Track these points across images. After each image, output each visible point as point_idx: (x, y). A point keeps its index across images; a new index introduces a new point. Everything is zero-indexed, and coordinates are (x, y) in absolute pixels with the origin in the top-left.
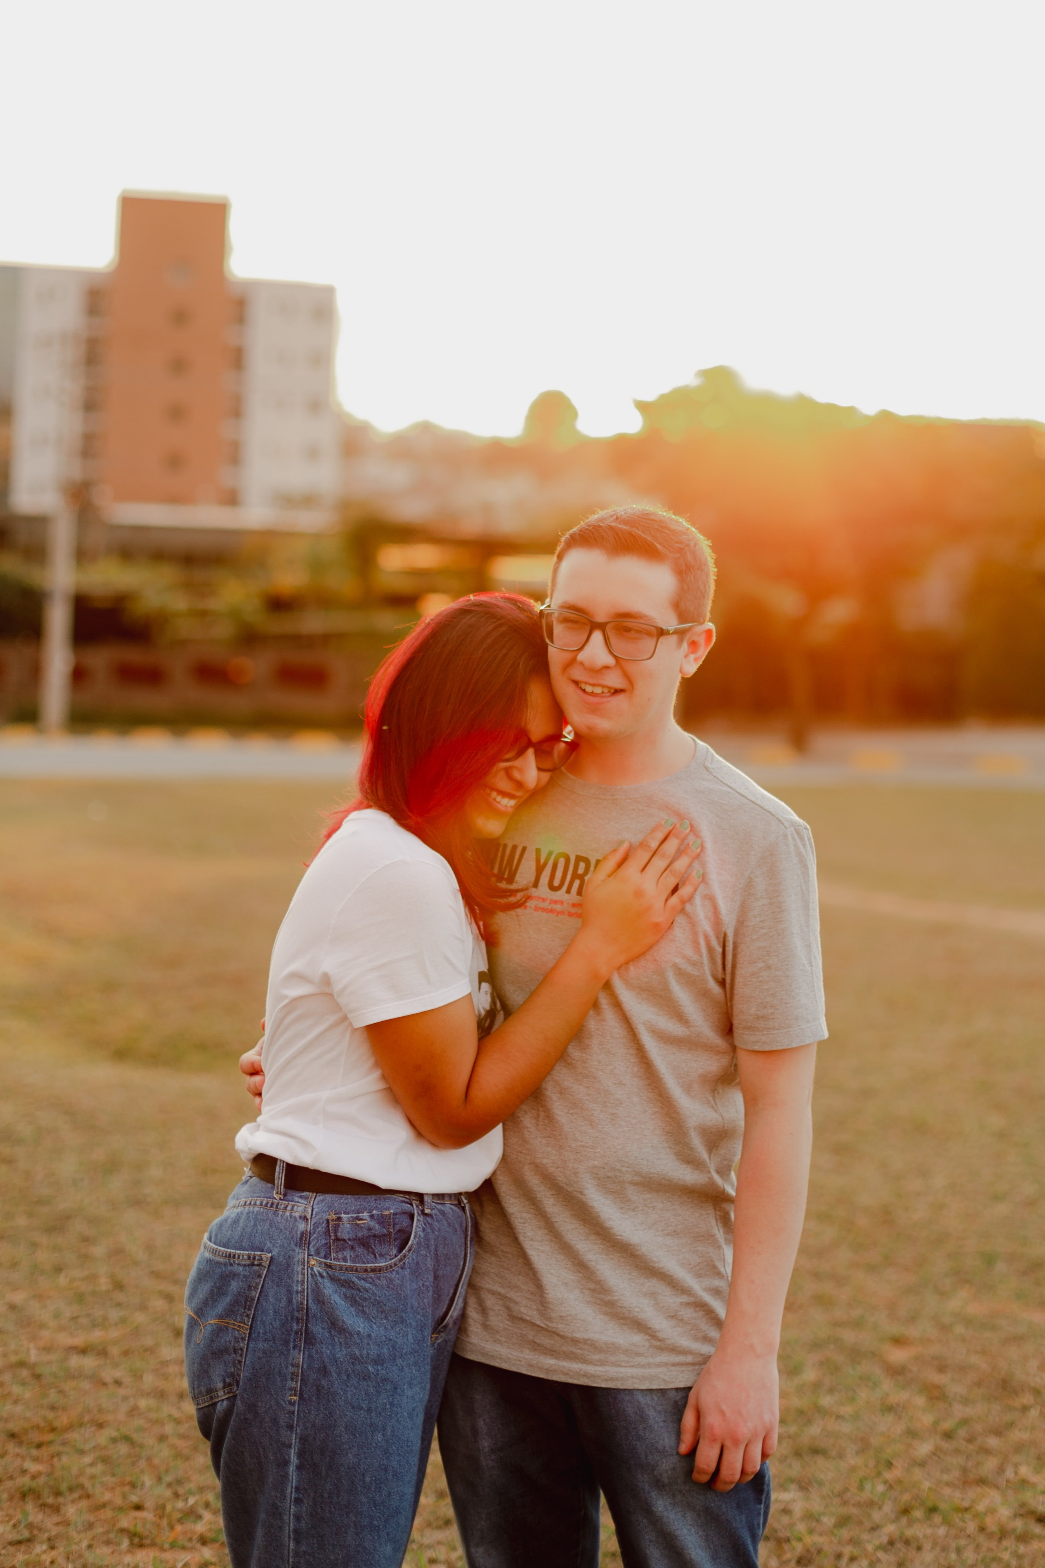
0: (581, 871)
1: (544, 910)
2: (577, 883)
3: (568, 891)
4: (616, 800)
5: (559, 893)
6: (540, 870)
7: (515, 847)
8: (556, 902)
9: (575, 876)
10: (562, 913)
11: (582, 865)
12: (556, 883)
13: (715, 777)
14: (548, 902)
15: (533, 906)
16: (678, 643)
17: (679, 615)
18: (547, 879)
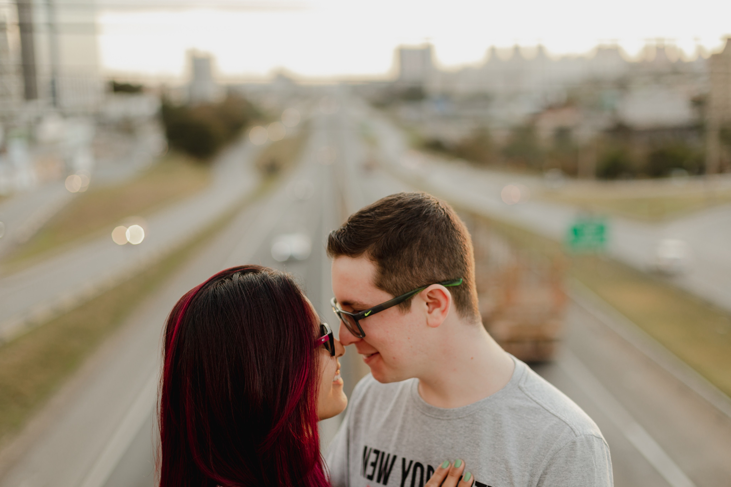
4: (450, 420)
6: (405, 474)
13: (526, 395)
16: (401, 311)
17: (389, 291)
18: (410, 483)
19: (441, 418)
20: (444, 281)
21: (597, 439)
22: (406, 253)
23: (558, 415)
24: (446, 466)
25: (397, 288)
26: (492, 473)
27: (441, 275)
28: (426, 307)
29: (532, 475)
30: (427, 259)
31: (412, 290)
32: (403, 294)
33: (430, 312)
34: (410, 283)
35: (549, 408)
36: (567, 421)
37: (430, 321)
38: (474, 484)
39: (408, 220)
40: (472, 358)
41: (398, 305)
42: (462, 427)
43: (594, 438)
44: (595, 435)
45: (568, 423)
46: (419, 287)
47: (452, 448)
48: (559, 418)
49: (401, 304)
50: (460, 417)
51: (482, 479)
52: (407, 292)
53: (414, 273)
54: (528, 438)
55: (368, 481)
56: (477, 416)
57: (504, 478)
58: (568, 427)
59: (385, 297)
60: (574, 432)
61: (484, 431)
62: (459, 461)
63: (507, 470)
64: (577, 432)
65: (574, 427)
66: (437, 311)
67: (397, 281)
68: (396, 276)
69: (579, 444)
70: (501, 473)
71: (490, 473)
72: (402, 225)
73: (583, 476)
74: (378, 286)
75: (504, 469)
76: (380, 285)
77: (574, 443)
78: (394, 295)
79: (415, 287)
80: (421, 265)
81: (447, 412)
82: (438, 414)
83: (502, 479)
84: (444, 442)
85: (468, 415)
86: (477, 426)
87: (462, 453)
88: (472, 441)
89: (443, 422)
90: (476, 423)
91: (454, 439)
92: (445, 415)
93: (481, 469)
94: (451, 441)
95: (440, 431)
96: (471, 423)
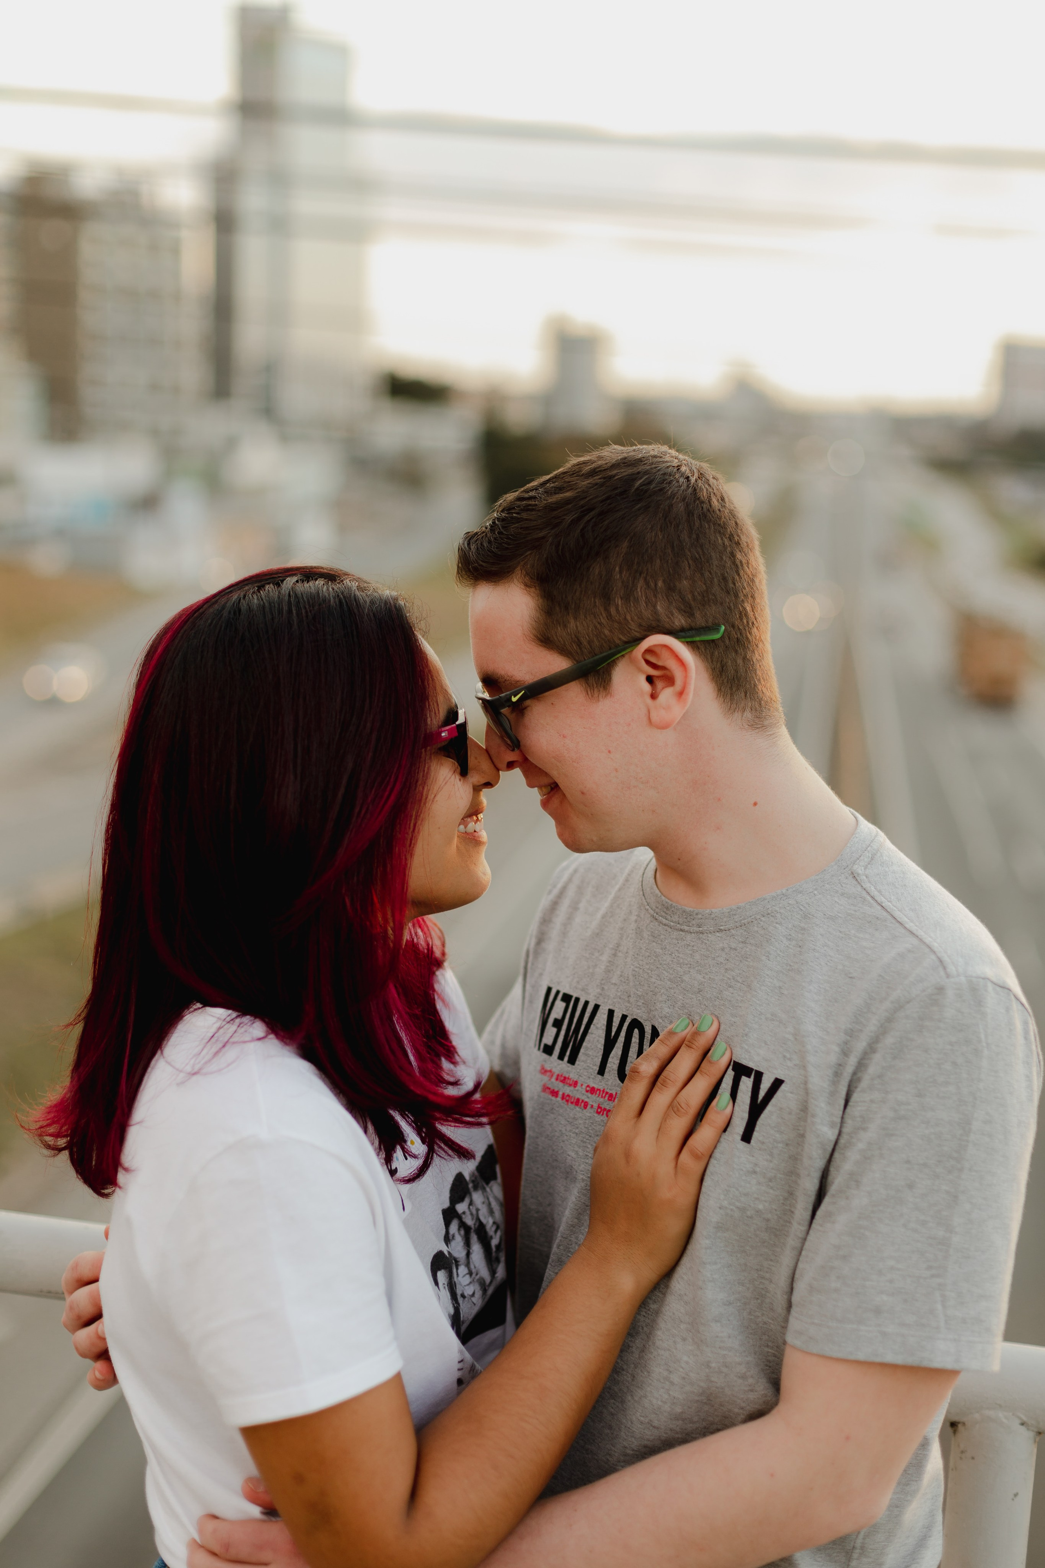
4: (702, 933)
6: (609, 1045)
7: (587, 1004)
13: (865, 889)
16: (589, 693)
17: (563, 651)
18: (617, 1062)
19: (686, 928)
20: (683, 630)
21: (998, 989)
22: (597, 569)
23: (921, 933)
24: (682, 1028)
25: (579, 644)
26: (766, 1043)
27: (672, 615)
28: (647, 687)
29: (845, 1053)
30: (641, 583)
31: (610, 649)
32: (593, 656)
33: (654, 696)
34: (607, 632)
35: (904, 919)
36: (935, 945)
38: (731, 1067)
39: (602, 501)
40: (755, 804)
41: (584, 680)
42: (723, 949)
43: (989, 984)
44: (994, 979)
45: (935, 949)
46: (626, 643)
47: (700, 991)
48: (921, 940)
49: (591, 680)
50: (722, 928)
51: (747, 1057)
53: (613, 611)
54: (851, 978)
55: (545, 1056)
56: (756, 929)
57: (788, 1056)
58: (933, 957)
59: (557, 664)
60: (945, 968)
61: (764, 958)
62: (709, 1018)
63: (796, 1039)
64: (951, 969)
65: (946, 958)
66: (667, 695)
67: (579, 629)
68: (577, 619)
69: (950, 993)
70: (783, 1045)
71: (763, 1045)
72: (591, 510)
73: (954, 1064)
74: (541, 641)
75: (791, 1037)
76: (545, 639)
77: (940, 990)
78: (575, 659)
79: (618, 641)
80: (628, 596)
81: (700, 916)
82: (681, 921)
83: (784, 1057)
84: (686, 978)
85: (738, 924)
86: (754, 948)
87: (717, 1003)
88: (739, 979)
89: (689, 937)
90: (752, 941)
91: (706, 974)
92: (694, 922)
93: (746, 1035)
94: (700, 977)
95: (681, 955)
96: (742, 942)
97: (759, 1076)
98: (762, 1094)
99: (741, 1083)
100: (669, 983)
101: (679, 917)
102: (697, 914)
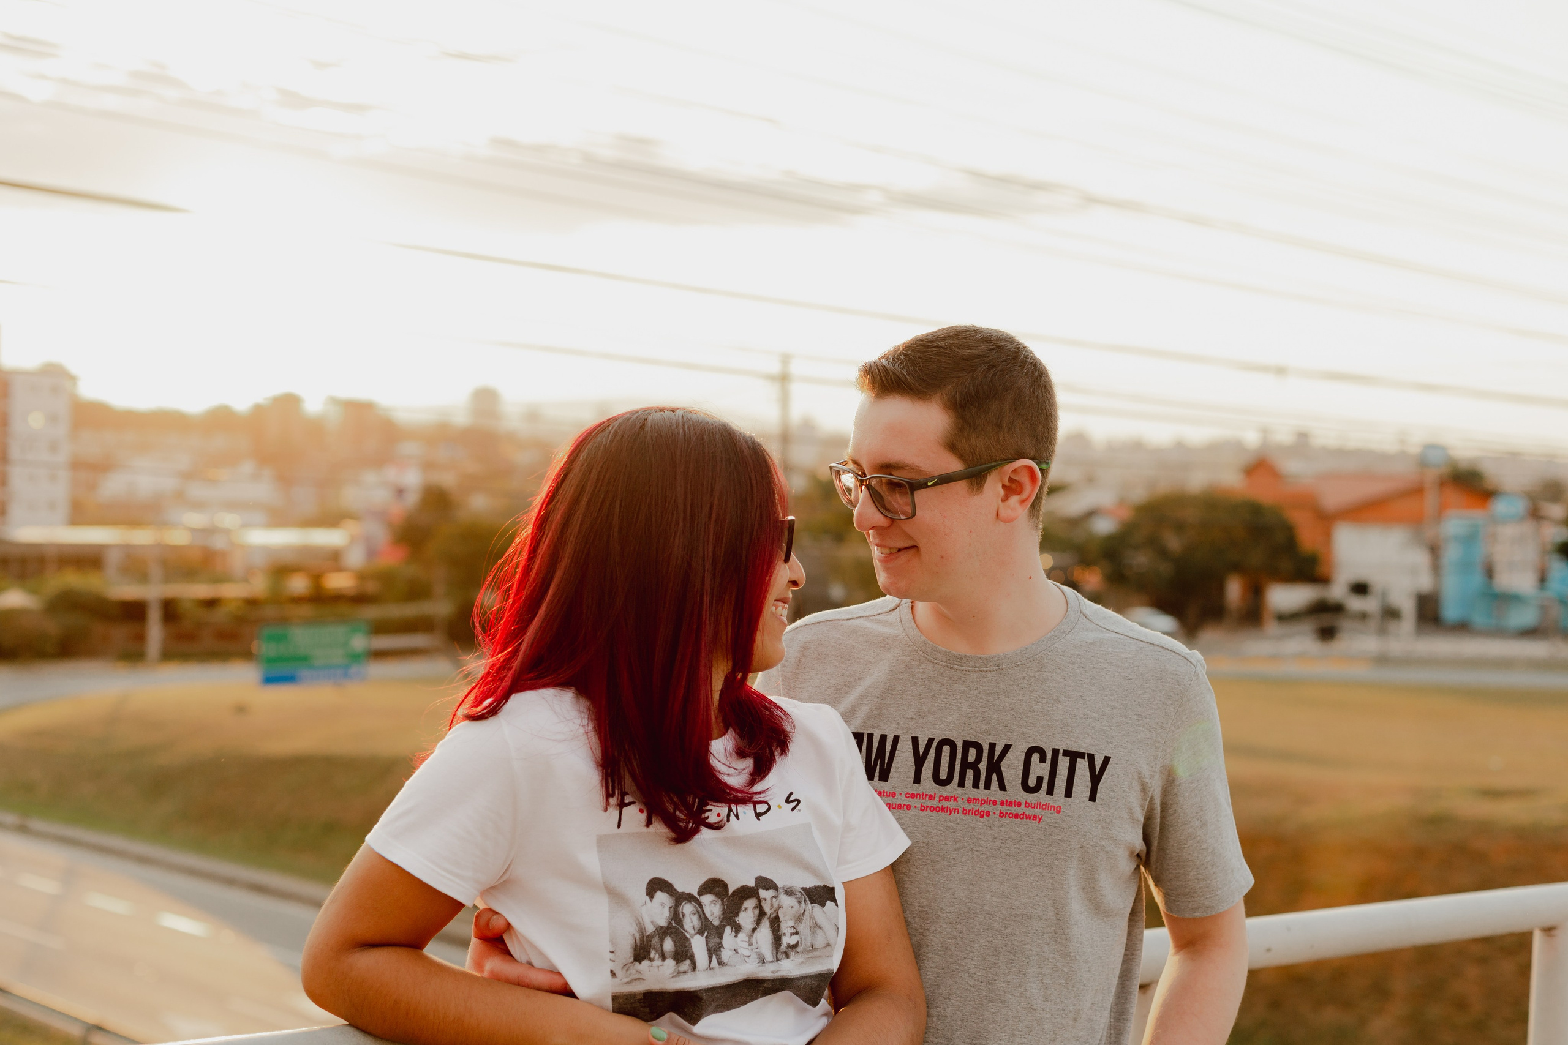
0: (972, 758)
1: (932, 809)
2: (970, 774)
3: (961, 784)
5: (948, 787)
6: (919, 761)
7: (883, 738)
8: (947, 799)
9: (965, 765)
10: (956, 810)
11: (972, 752)
12: (943, 775)
13: (1097, 624)
14: (937, 799)
15: (919, 806)
16: (970, 489)
17: (961, 457)
18: (930, 772)
19: (985, 669)
25: (974, 455)
28: (1002, 493)
31: (992, 462)
32: (980, 465)
33: (1004, 500)
34: (993, 450)
37: (1003, 513)
40: (1030, 578)
41: (969, 480)
42: (1024, 678)
46: (1002, 460)
49: (974, 481)
50: (1018, 664)
52: (985, 464)
53: (1001, 437)
56: (1046, 661)
59: (955, 465)
67: (977, 443)
68: (978, 437)
74: (949, 448)
76: (952, 446)
78: (967, 463)
79: (998, 459)
81: (996, 659)
82: (977, 665)
83: (1107, 741)
84: (997, 702)
85: (1031, 659)
86: (1049, 674)
87: (1029, 715)
88: (1044, 696)
89: (989, 675)
90: (1046, 670)
91: (1014, 697)
92: (991, 664)
93: (1071, 732)
94: (1007, 700)
95: (986, 688)
96: (1038, 671)
97: (1091, 758)
98: (1098, 769)
99: (1077, 764)
100: (981, 709)
101: (975, 663)
102: (992, 658)
